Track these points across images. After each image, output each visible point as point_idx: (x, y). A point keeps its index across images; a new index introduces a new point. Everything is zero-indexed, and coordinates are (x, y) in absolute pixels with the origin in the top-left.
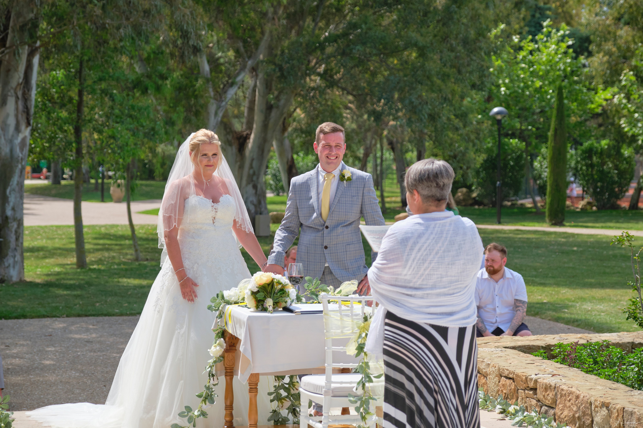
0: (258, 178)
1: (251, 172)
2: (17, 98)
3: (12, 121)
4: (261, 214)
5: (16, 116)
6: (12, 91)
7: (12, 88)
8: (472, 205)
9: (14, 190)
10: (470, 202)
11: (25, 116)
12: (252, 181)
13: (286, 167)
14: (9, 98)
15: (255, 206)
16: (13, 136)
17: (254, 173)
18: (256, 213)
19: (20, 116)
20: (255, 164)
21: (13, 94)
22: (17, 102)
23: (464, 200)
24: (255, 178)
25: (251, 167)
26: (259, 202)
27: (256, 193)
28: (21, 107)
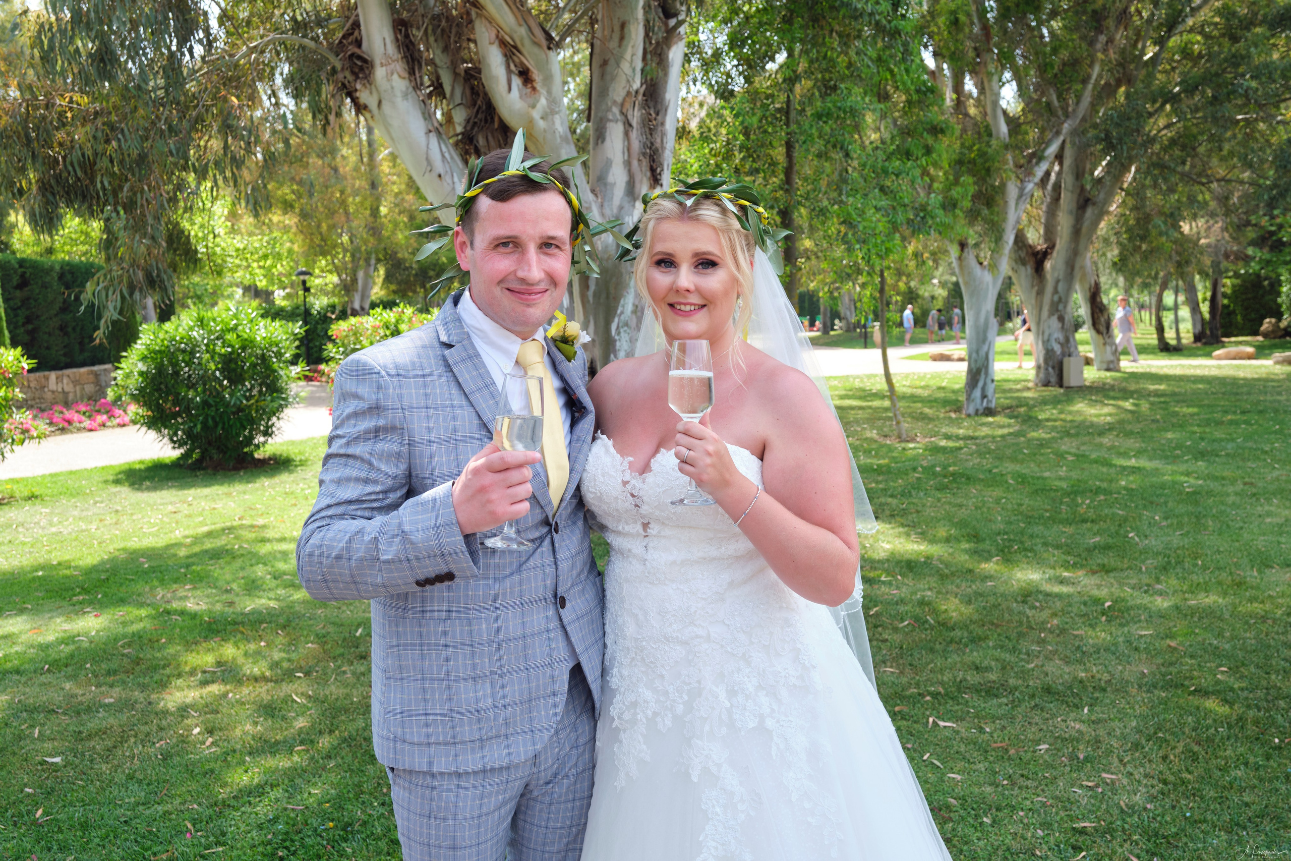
0: (1065, 307)
1: (1056, 298)
2: (628, 124)
3: (618, 176)
4: (1070, 356)
5: (628, 164)
6: (616, 110)
7: (615, 102)
8: (1284, 336)
9: (626, 324)
10: (1280, 333)
11: (645, 163)
12: (1057, 310)
13: (1088, 295)
14: (610, 125)
15: (1062, 345)
16: (621, 208)
17: (1060, 299)
18: (1063, 354)
19: (635, 163)
20: (1060, 287)
21: (619, 116)
22: (626, 134)
23: (1273, 332)
24: (1061, 307)
25: (1056, 291)
26: (1067, 340)
27: (1063, 327)
28: (636, 145)
